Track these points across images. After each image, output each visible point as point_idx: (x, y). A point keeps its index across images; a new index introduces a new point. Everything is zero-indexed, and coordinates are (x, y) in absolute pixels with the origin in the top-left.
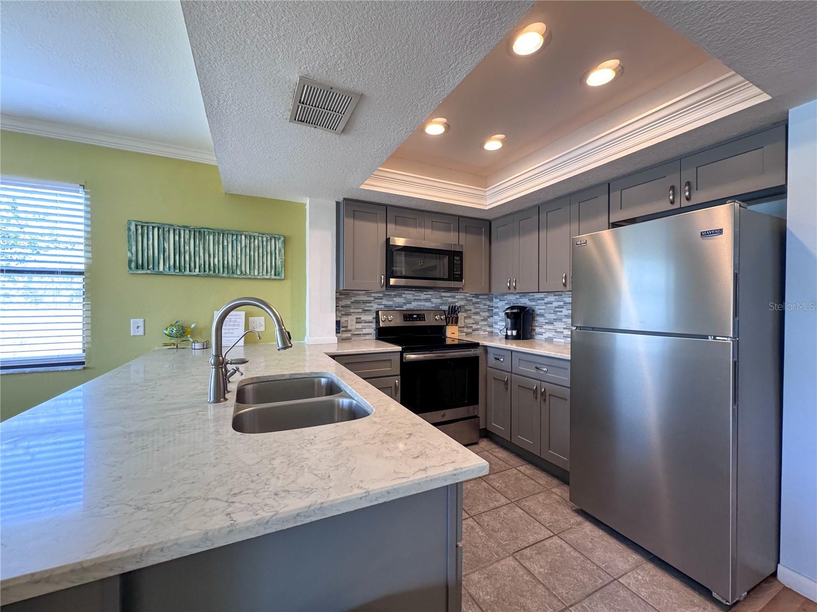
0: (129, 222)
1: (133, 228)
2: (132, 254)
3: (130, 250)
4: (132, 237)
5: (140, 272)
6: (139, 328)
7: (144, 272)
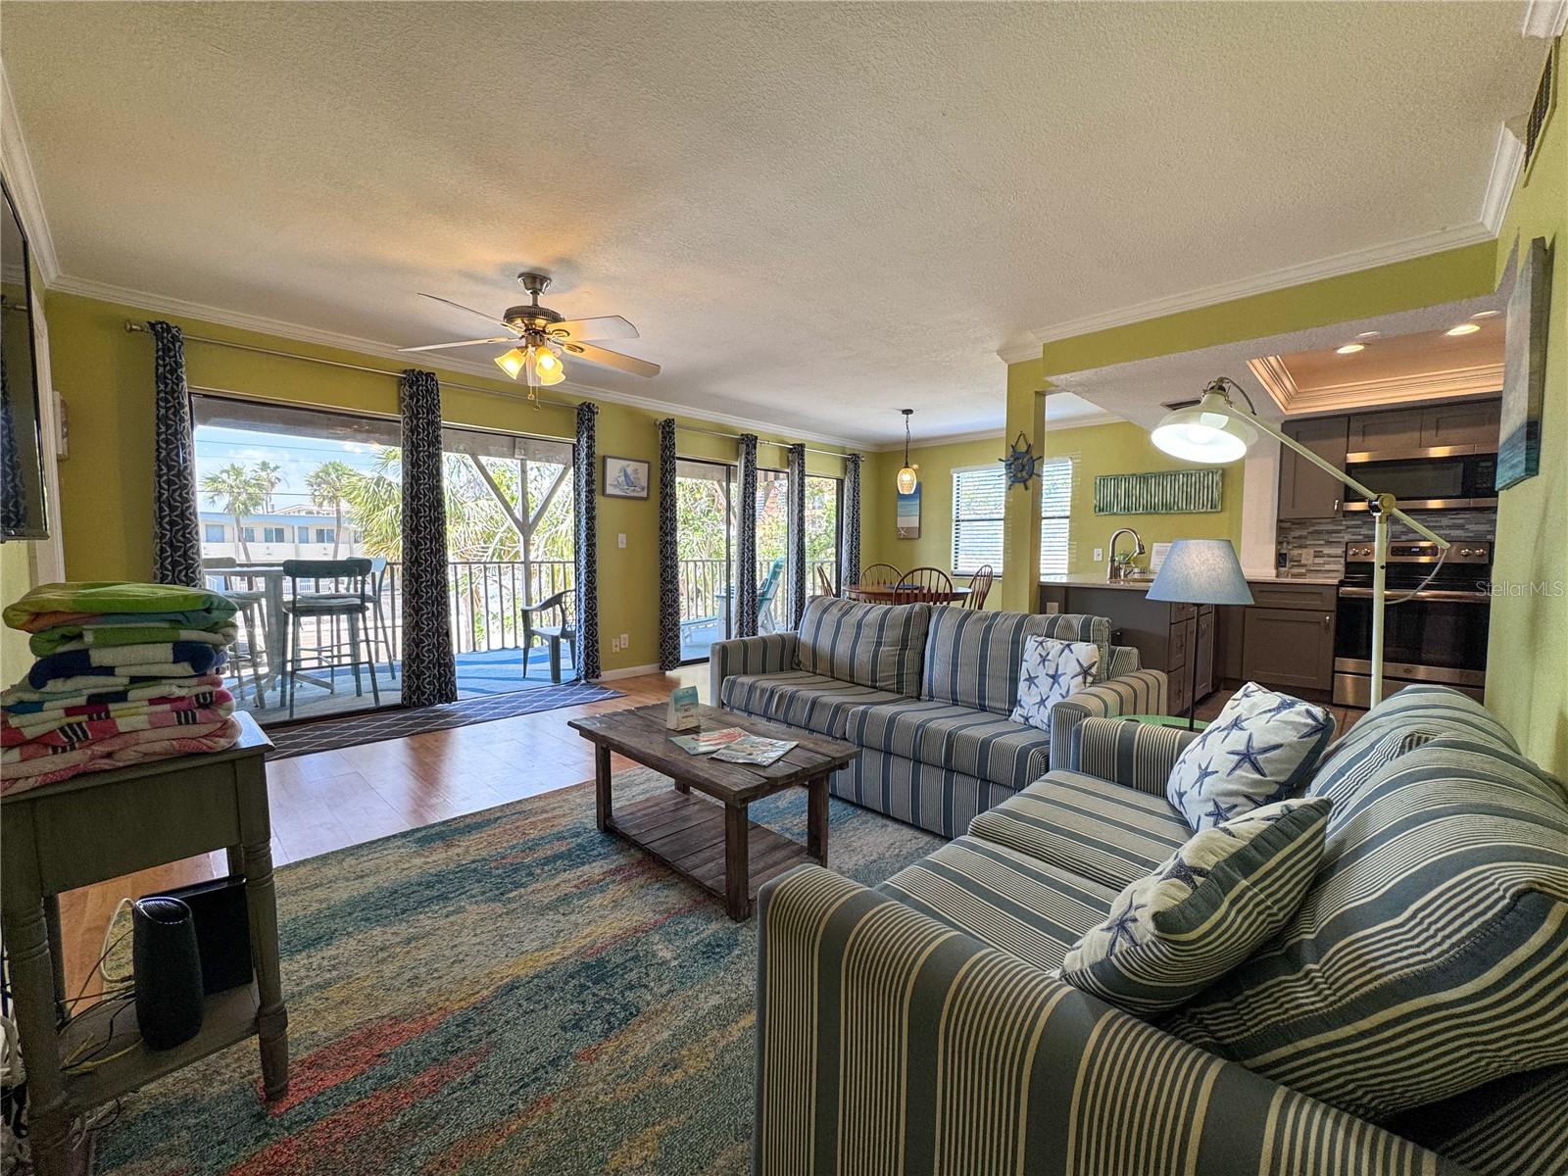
0: (1095, 478)
1: (1097, 481)
2: (1097, 501)
3: (1096, 498)
4: (1098, 488)
5: (1101, 514)
6: (1099, 555)
7: (1104, 514)
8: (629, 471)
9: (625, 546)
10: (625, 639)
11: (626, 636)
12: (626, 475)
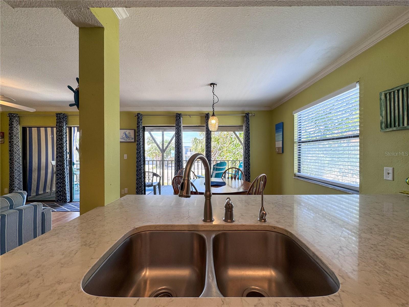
0: (381, 94)
1: (383, 97)
2: (383, 117)
3: (381, 115)
4: (382, 104)
5: (388, 130)
6: (389, 174)
7: (391, 129)
8: (127, 133)
9: (126, 158)
10: (126, 190)
11: (127, 189)
12: (126, 134)
